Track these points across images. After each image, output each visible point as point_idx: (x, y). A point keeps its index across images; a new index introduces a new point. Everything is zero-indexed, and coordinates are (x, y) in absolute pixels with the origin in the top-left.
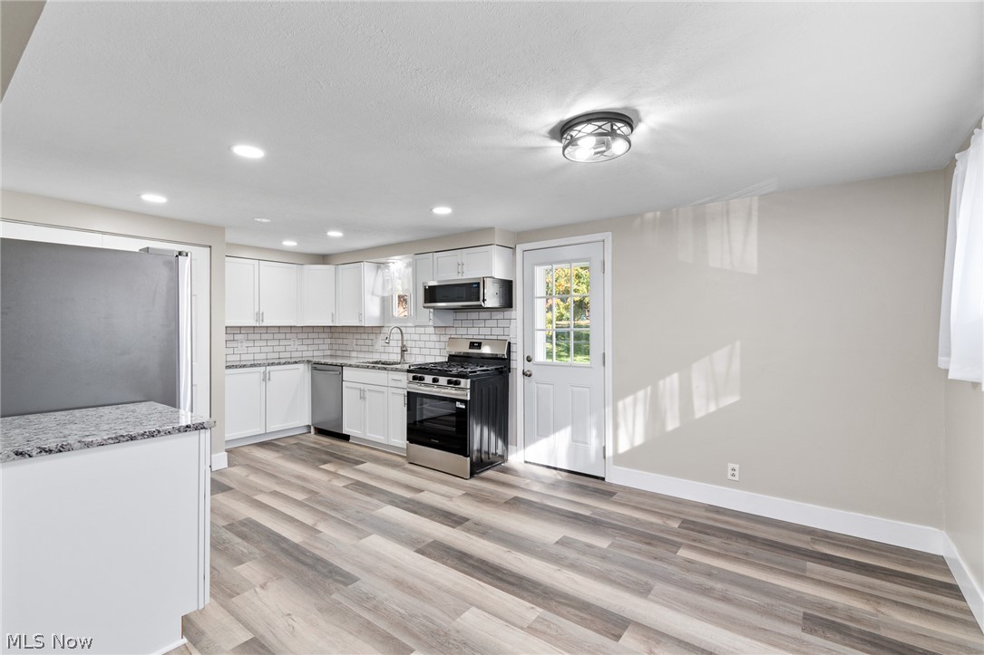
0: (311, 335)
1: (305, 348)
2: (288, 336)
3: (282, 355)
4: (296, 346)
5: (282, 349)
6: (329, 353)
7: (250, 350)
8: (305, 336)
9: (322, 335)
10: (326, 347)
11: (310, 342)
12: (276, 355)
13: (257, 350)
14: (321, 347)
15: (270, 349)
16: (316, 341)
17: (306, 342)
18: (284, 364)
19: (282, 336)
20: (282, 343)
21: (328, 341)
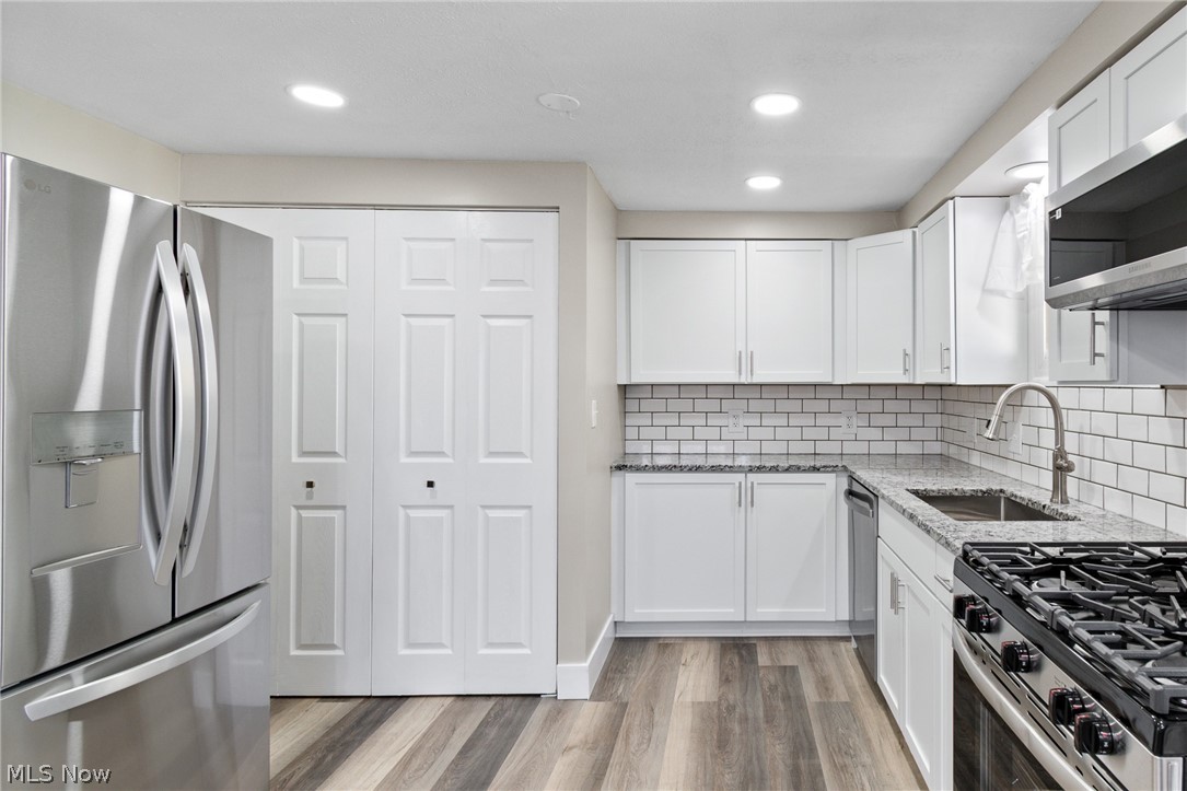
0: (891, 406)
1: (875, 434)
2: (835, 406)
3: (822, 448)
4: (854, 430)
5: (822, 433)
6: (936, 448)
7: (755, 433)
8: (876, 406)
9: (917, 406)
10: (930, 434)
11: (889, 420)
12: (808, 448)
13: (767, 433)
14: (917, 434)
15: (796, 433)
16: (903, 420)
17: (878, 420)
18: (787, 470)
19: (822, 406)
20: (822, 420)
21: (937, 420)
